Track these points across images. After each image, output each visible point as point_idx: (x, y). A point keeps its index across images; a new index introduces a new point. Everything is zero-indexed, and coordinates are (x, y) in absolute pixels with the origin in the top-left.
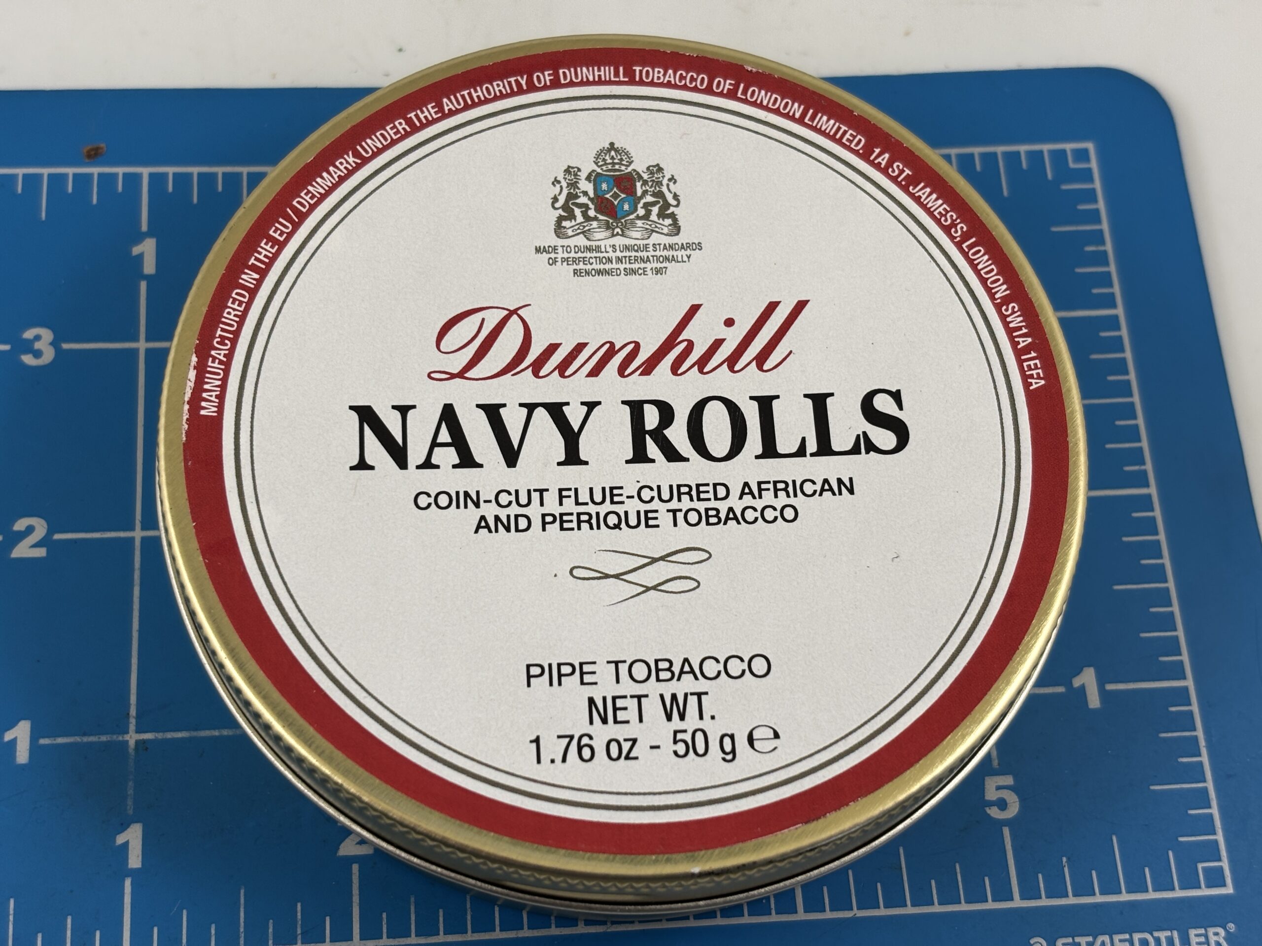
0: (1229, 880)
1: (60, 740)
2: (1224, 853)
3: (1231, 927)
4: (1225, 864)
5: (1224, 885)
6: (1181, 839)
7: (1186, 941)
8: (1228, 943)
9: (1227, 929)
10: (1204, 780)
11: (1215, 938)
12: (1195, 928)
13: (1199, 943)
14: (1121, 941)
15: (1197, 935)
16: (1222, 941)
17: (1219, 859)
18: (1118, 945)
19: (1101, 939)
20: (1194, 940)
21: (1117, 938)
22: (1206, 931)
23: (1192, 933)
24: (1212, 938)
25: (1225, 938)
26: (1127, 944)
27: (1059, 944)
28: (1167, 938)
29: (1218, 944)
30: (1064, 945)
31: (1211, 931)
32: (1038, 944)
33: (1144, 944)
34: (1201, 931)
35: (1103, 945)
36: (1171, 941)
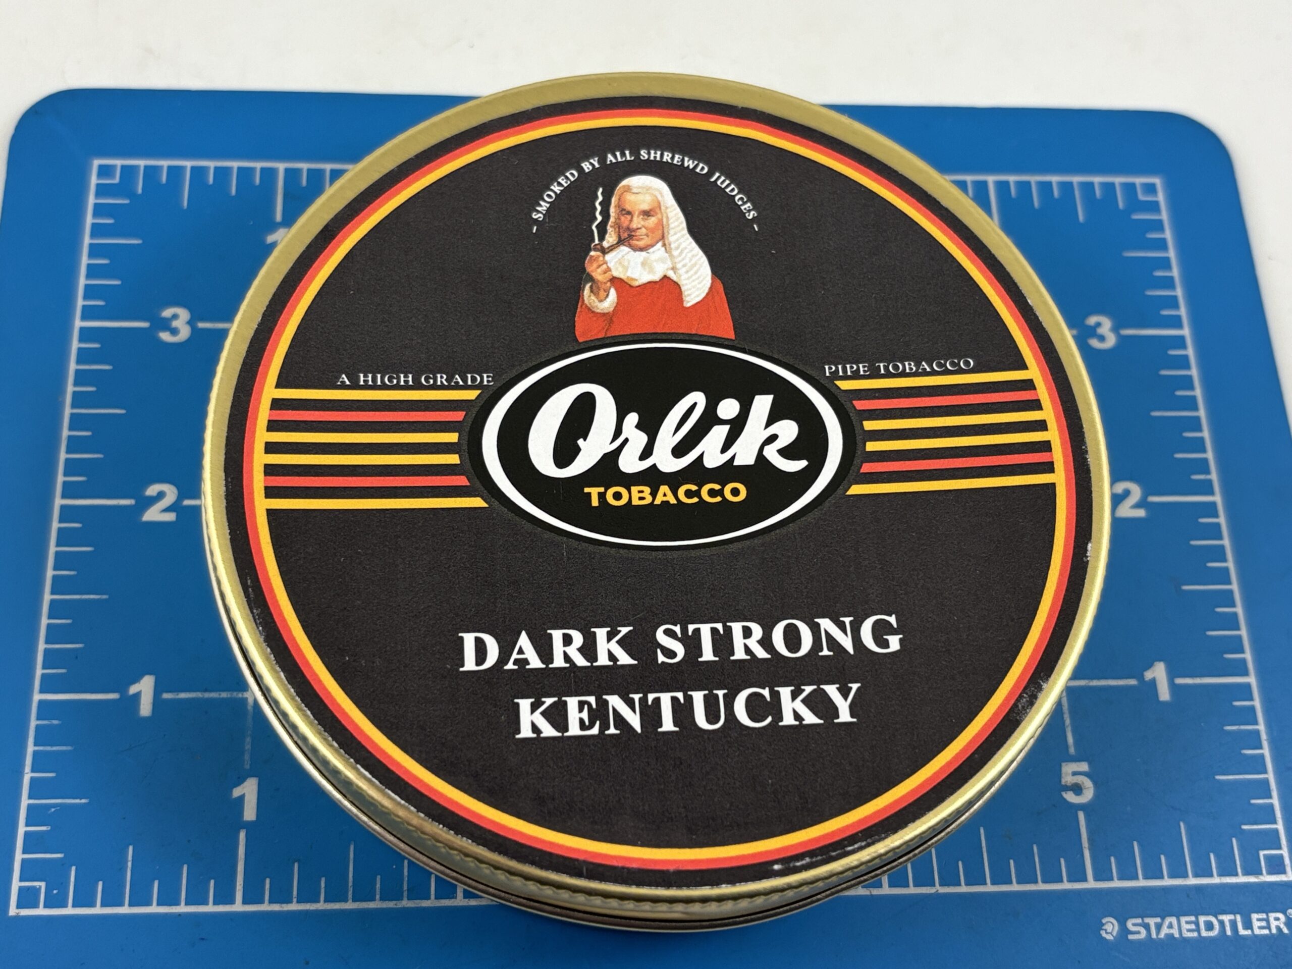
0: (1288, 868)
1: (183, 695)
2: (1284, 841)
4: (1285, 852)
5: (1284, 872)
6: (1244, 827)
7: (1248, 925)
8: (1288, 928)
9: (1288, 914)
10: (1265, 772)
11: (1277, 923)
12: (1257, 912)
13: (1261, 928)
14: (1187, 923)
15: (1259, 920)
16: (1282, 926)
17: (1280, 848)
18: (1185, 927)
19: (1168, 920)
20: (1256, 924)
21: (1183, 919)
22: (1267, 916)
23: (1255, 916)
24: (1274, 924)
25: (1286, 924)
26: (1193, 927)
27: (1130, 924)
28: (1230, 921)
29: (1278, 928)
30: (1134, 925)
31: (1272, 916)
32: (1110, 924)
33: (1209, 926)
34: (1264, 916)
35: (1170, 926)
36: (1234, 924)
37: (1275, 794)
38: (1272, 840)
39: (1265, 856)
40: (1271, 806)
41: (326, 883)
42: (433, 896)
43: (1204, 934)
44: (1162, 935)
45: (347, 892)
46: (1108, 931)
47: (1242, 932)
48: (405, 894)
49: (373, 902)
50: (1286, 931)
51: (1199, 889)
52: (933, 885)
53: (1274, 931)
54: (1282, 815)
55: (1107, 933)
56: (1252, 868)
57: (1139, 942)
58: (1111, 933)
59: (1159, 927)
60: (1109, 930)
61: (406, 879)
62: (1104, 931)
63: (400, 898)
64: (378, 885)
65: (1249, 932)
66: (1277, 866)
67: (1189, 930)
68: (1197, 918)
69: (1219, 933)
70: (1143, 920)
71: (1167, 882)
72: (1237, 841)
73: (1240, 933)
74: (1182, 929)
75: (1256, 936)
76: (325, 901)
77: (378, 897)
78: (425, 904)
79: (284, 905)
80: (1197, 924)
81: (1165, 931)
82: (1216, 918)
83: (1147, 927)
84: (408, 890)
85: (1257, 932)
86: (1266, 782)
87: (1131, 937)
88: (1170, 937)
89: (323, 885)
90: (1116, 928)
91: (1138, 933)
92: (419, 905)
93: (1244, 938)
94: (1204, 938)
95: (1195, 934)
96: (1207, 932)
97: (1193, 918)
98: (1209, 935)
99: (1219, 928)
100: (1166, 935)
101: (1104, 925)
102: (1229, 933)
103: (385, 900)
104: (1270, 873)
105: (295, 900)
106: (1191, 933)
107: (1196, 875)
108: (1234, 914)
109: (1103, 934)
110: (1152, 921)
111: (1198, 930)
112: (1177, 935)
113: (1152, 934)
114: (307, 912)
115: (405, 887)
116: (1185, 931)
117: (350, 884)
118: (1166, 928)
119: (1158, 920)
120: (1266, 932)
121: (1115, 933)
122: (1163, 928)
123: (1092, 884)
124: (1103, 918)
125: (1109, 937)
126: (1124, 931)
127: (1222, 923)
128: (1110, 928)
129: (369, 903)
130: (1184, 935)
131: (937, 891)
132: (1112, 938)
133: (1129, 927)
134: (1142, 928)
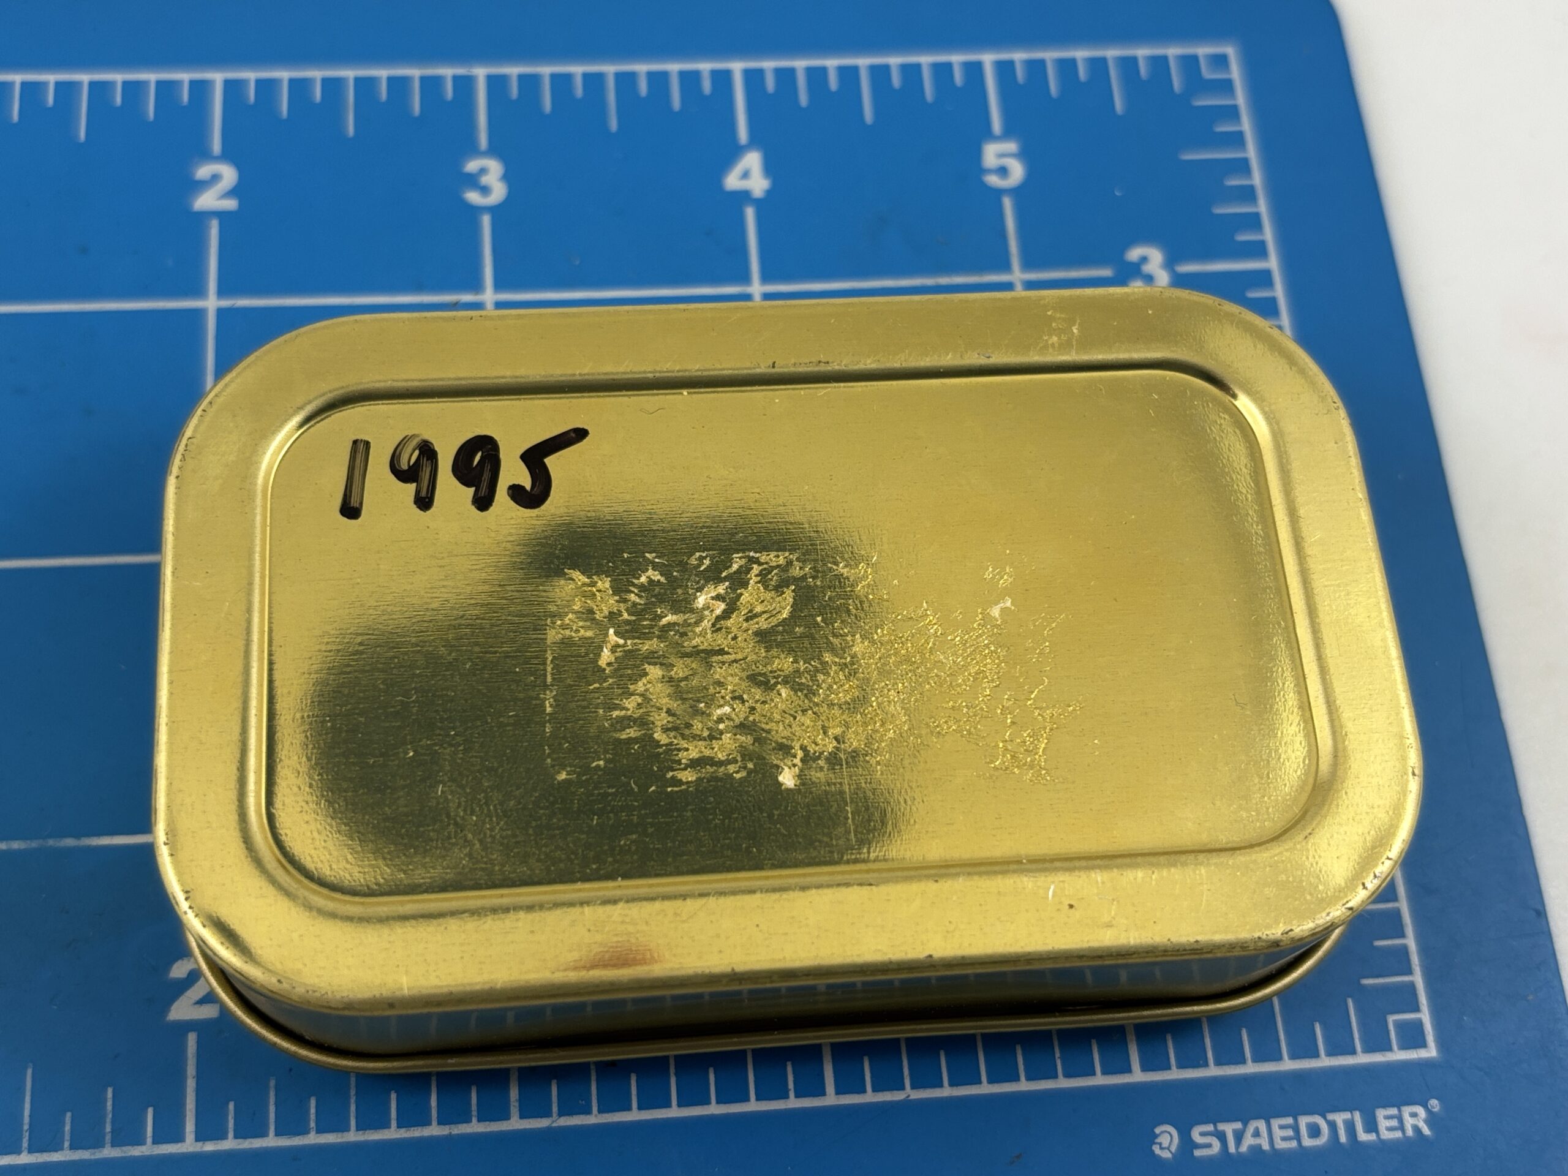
0: (1430, 1039)
2: (1423, 1000)
4: (1425, 1016)
5: (1423, 1045)
6: (1366, 982)
10: (1395, 899)
12: (1384, 1106)
17: (1417, 1009)
18: (1278, 1133)
19: (1253, 1125)
20: (1383, 1124)
21: (1276, 1123)
22: (1400, 1111)
23: (1381, 1113)
24: (1409, 1122)
25: (1426, 1121)
26: (1290, 1133)
27: (1196, 1135)
28: (1346, 1122)
29: (1417, 1129)
30: (1202, 1134)
31: (1407, 1110)
32: (1166, 1135)
33: (1315, 1132)
34: (1394, 1111)
35: (1257, 1134)
36: (1350, 1127)
37: (1409, 930)
38: (1406, 999)
39: (1396, 1022)
40: (1405, 950)
42: (149, 1140)
43: (1307, 1142)
44: (1244, 1148)
45: (20, 1139)
46: (1164, 1146)
48: (108, 1138)
49: (59, 1152)
50: (1426, 1131)
51: (1299, 1077)
52: (903, 1088)
54: (1421, 961)
55: (1161, 1148)
56: (1377, 1042)
57: (1210, 1159)
58: (1168, 1148)
59: (1239, 1136)
60: (1165, 1144)
61: (110, 1115)
62: (1158, 1146)
63: (99, 1144)
64: (67, 1128)
65: (1372, 1137)
66: (1413, 1036)
67: (1284, 1139)
69: (1328, 1140)
71: (1251, 1068)
72: (1354, 1002)
73: (1360, 1139)
74: (1274, 1137)
77: (67, 1144)
78: (136, 1151)
80: (1296, 1129)
81: (1248, 1141)
82: (1325, 1118)
83: (1222, 1137)
84: (112, 1132)
85: (1386, 1135)
86: (1397, 915)
87: (1197, 1153)
88: (1256, 1150)
90: (1176, 1140)
91: (1209, 1146)
92: (130, 1154)
94: (1308, 1149)
97: (1289, 1121)
99: (1329, 1134)
100: (1252, 1148)
101: (1156, 1136)
102: (1343, 1138)
103: (78, 1149)
104: (1404, 1047)
107: (1294, 1056)
109: (1157, 1150)
111: (1297, 1137)
112: (1266, 1147)
115: (108, 1128)
116: (1279, 1141)
119: (1238, 1125)
120: (1398, 1134)
121: (1173, 1149)
123: (1138, 1076)
124: (1155, 1127)
125: (1166, 1155)
126: (1187, 1144)
127: (1333, 1125)
128: (1167, 1141)
129: (52, 1154)
130: (1277, 1146)
131: (909, 1096)
132: (1169, 1155)
133: (1194, 1139)
134: (1215, 1138)
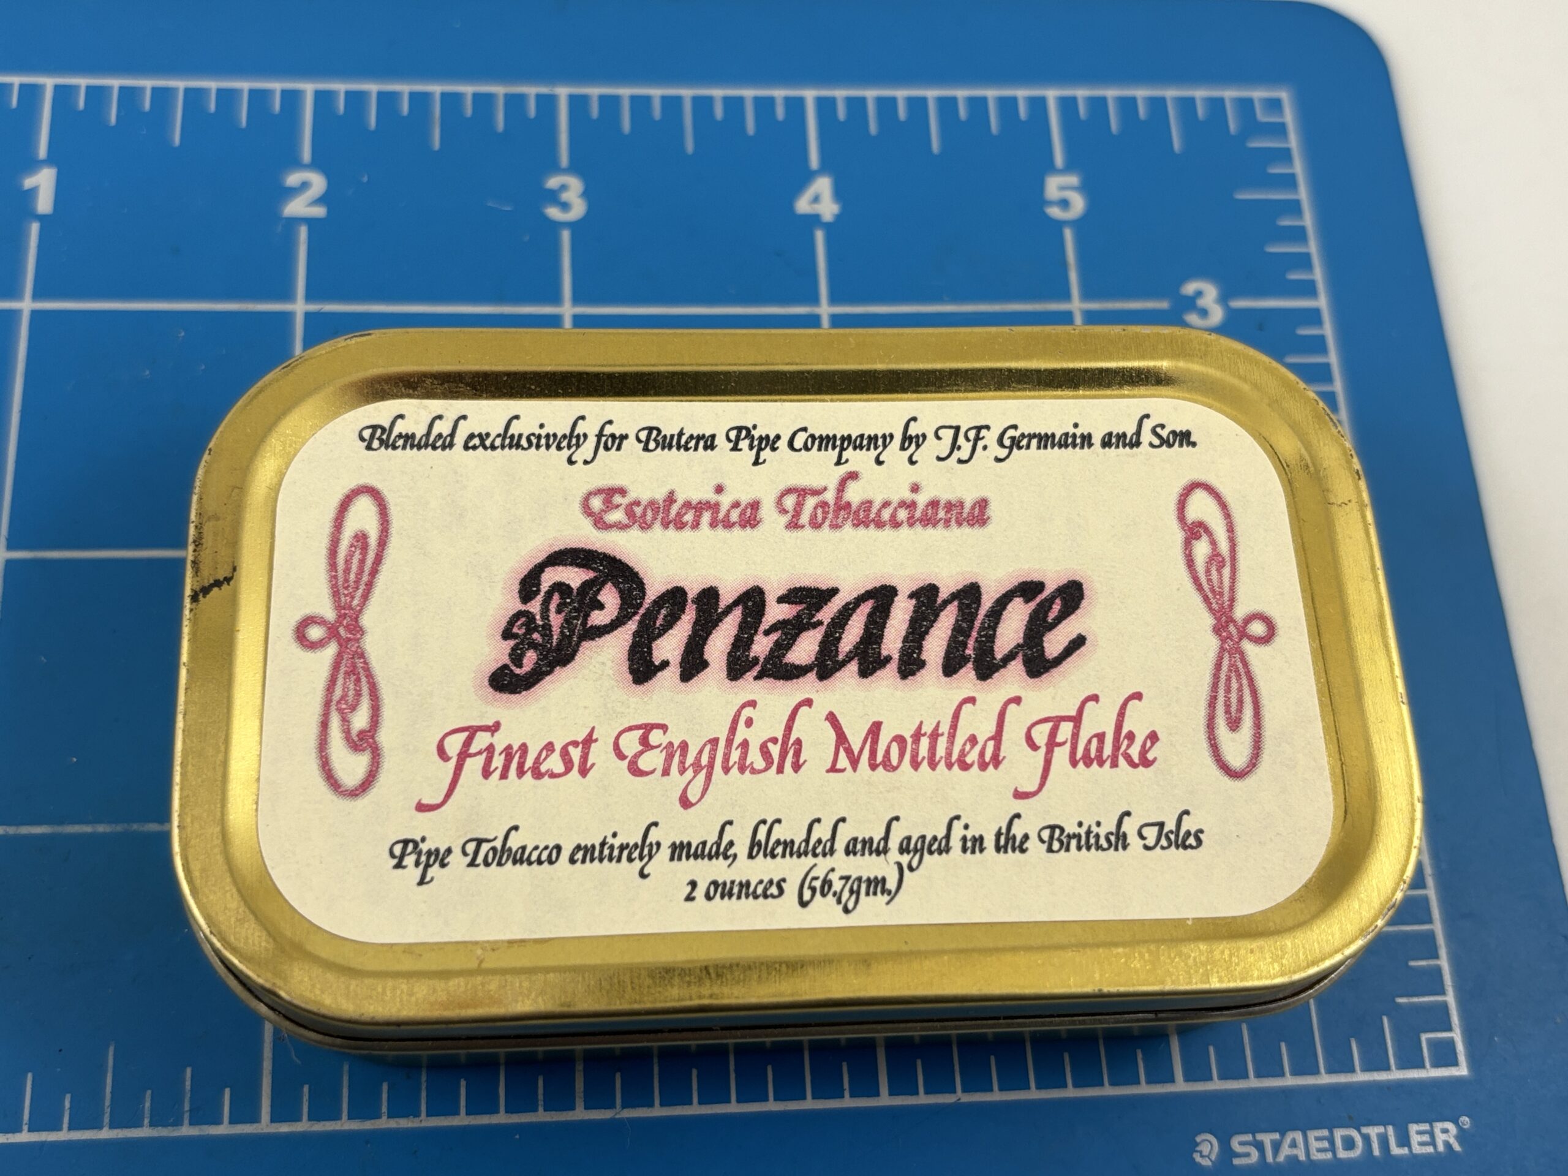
0: (1462, 1058)
2: (1455, 1019)
3: (1465, 1120)
4: (1457, 1035)
5: (1455, 1063)
6: (1400, 1000)
7: (1404, 1140)
8: (1461, 1144)
9: (1460, 1124)
10: (1430, 921)
11: (1444, 1137)
12: (1417, 1122)
13: (1422, 1144)
14: (1317, 1139)
15: (1419, 1133)
16: (1452, 1141)
17: (1450, 1029)
18: (1314, 1145)
19: (1290, 1136)
20: (1415, 1139)
21: (1312, 1134)
22: (1432, 1126)
23: (1413, 1128)
24: (1440, 1138)
25: (1457, 1137)
27: (1235, 1143)
28: (1379, 1135)
29: (1447, 1145)
30: (1242, 1144)
31: (1438, 1126)
32: (1207, 1142)
33: (1349, 1144)
34: (1425, 1127)
35: (1294, 1145)
36: (1384, 1140)
37: (1443, 952)
38: (1439, 1018)
39: (1429, 1041)
40: (1438, 970)
41: (71, 1102)
42: (226, 1120)
43: (1342, 1154)
44: (1281, 1158)
45: (102, 1115)
46: (1204, 1154)
47: (1396, 1150)
48: (187, 1116)
50: (1457, 1147)
51: (1335, 1090)
52: (954, 1092)
53: (1441, 1148)
54: (1453, 981)
55: (1202, 1156)
56: (1411, 1059)
57: (1249, 1168)
58: (1208, 1157)
59: (1277, 1147)
60: (1206, 1152)
61: (188, 1095)
62: (1199, 1154)
63: (177, 1122)
64: (148, 1104)
65: (1405, 1151)
66: (1445, 1055)
67: (1319, 1150)
68: (1331, 1133)
69: (1363, 1152)
70: (1254, 1137)
71: (1290, 1081)
72: (1390, 1021)
73: (1393, 1153)
74: (1310, 1148)
75: (1415, 1156)
76: (70, 1129)
77: (146, 1121)
78: (215, 1130)
79: (10, 1135)
80: (1332, 1142)
81: (1286, 1151)
82: (1359, 1131)
83: (1260, 1146)
84: (191, 1111)
85: (1417, 1149)
86: (1431, 936)
87: (1236, 1161)
88: (1293, 1160)
89: (67, 1104)
90: (1216, 1149)
91: (1248, 1155)
92: (206, 1133)
93: (1399, 1159)
94: (1340, 1160)
95: (1329, 1155)
96: (1346, 1152)
97: (1325, 1133)
98: (1349, 1156)
99: (1363, 1147)
100: (1288, 1157)
101: (1197, 1144)
102: (1376, 1152)
103: (157, 1126)
104: (1436, 1065)
105: (25, 1128)
106: (1323, 1154)
107: (1330, 1071)
108: (1385, 1125)
109: (1197, 1158)
110: (1267, 1138)
111: (1333, 1148)
112: (1302, 1157)
113: (1267, 1155)
114: (42, 1145)
115: (187, 1107)
116: (1316, 1153)
117: (107, 1103)
118: (1287, 1147)
119: (1276, 1136)
120: (1430, 1149)
121: (1213, 1157)
122: (1282, 1146)
123: (1181, 1085)
124: (1196, 1135)
125: (1206, 1163)
126: (1227, 1152)
128: (1207, 1149)
129: (133, 1130)
130: (1313, 1158)
131: (959, 1099)
132: (1209, 1163)
133: (1233, 1148)
134: (1253, 1148)
